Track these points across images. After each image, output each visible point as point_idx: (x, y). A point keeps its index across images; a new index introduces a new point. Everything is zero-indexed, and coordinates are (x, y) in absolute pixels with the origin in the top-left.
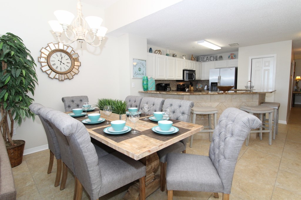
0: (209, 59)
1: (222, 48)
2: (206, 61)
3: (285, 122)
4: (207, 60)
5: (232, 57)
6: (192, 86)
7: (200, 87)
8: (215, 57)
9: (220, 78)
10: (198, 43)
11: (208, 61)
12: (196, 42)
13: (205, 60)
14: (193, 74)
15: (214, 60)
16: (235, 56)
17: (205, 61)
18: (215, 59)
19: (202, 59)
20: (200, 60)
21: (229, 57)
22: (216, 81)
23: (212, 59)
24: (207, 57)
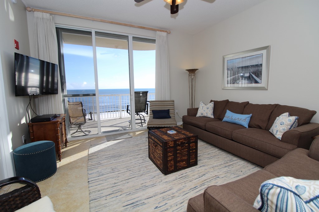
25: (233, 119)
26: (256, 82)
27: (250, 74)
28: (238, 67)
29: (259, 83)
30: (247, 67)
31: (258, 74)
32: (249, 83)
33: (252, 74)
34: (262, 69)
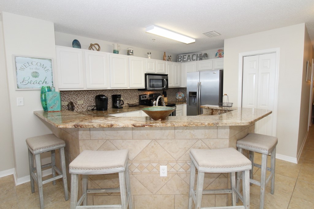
0: (191, 58)
1: (196, 39)
2: (187, 61)
3: (294, 160)
4: (188, 59)
5: (220, 55)
6: (165, 96)
7: (180, 98)
8: (199, 55)
9: (199, 86)
11: (189, 62)
13: (186, 59)
14: (164, 80)
15: (197, 60)
17: (185, 61)
18: (198, 58)
19: (182, 58)
20: (180, 60)
21: (216, 55)
23: (195, 58)
24: (189, 56)
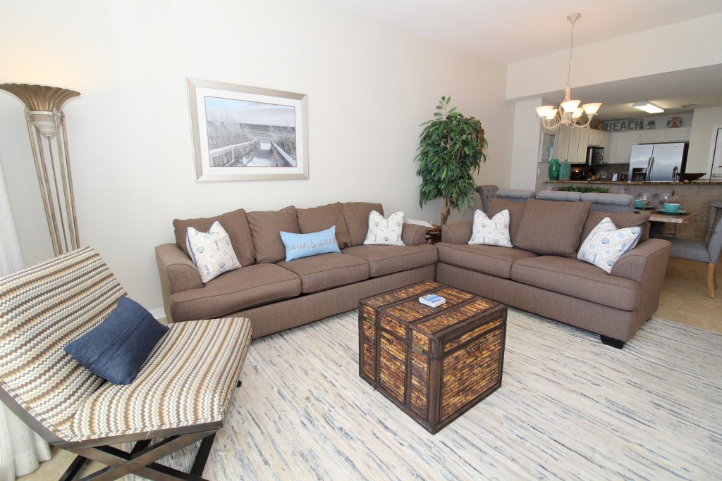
0: (627, 126)
1: (665, 110)
2: (621, 129)
5: (675, 123)
6: (593, 174)
7: (604, 177)
8: (639, 123)
9: (651, 162)
10: (634, 106)
11: (624, 131)
12: (631, 104)
13: (619, 127)
14: (600, 153)
15: (636, 129)
16: (681, 122)
17: (618, 130)
18: (638, 127)
19: (612, 126)
20: (609, 128)
21: (669, 123)
22: (645, 166)
23: (633, 126)
24: (624, 123)
25: (317, 245)
26: (287, 164)
27: (272, 145)
28: (240, 124)
29: (292, 166)
30: (265, 128)
31: (289, 146)
32: (272, 166)
33: (277, 146)
34: (295, 138)
